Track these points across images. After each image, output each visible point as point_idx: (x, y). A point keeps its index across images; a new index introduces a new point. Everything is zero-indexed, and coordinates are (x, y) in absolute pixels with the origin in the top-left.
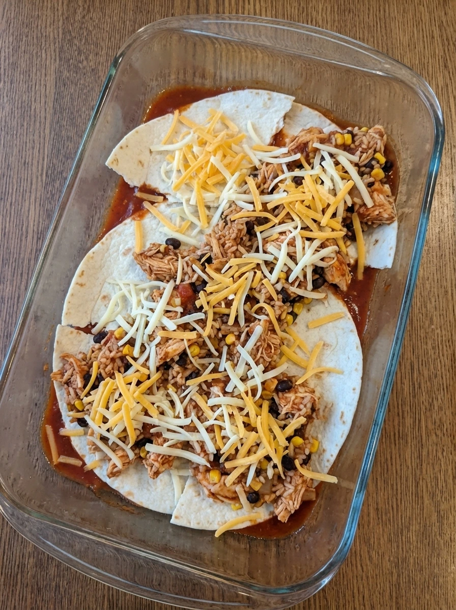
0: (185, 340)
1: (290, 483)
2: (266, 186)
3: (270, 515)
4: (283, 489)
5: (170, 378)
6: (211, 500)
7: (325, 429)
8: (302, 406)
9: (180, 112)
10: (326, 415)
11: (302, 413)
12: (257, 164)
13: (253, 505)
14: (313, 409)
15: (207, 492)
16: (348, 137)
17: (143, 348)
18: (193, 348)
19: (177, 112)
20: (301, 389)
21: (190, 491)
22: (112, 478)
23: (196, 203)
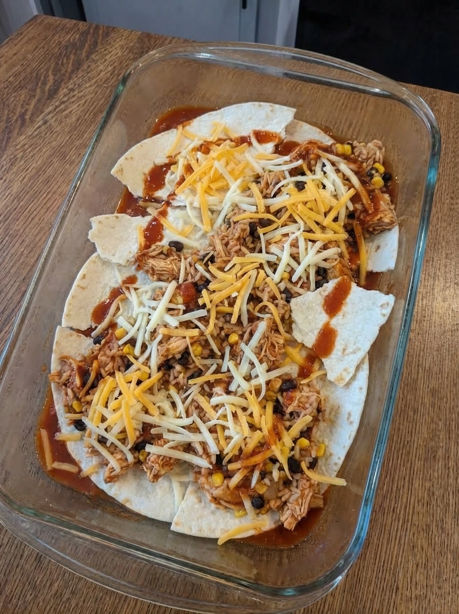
0: (187, 338)
1: (297, 487)
2: (268, 191)
3: (275, 523)
4: (289, 494)
5: (172, 377)
6: (213, 506)
7: (331, 431)
8: (307, 405)
9: (183, 127)
10: (332, 417)
11: (308, 411)
12: (260, 171)
13: (258, 511)
14: (319, 410)
15: (209, 497)
16: (347, 148)
17: (144, 347)
18: (195, 347)
19: (180, 127)
20: (306, 389)
21: (191, 498)
22: (109, 484)
23: (200, 206)
